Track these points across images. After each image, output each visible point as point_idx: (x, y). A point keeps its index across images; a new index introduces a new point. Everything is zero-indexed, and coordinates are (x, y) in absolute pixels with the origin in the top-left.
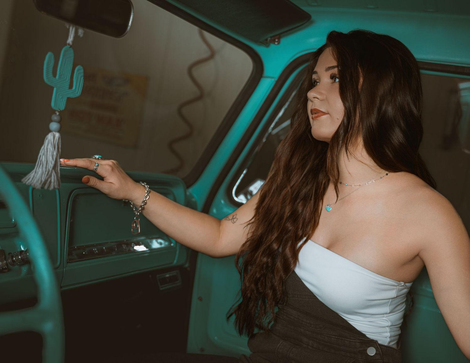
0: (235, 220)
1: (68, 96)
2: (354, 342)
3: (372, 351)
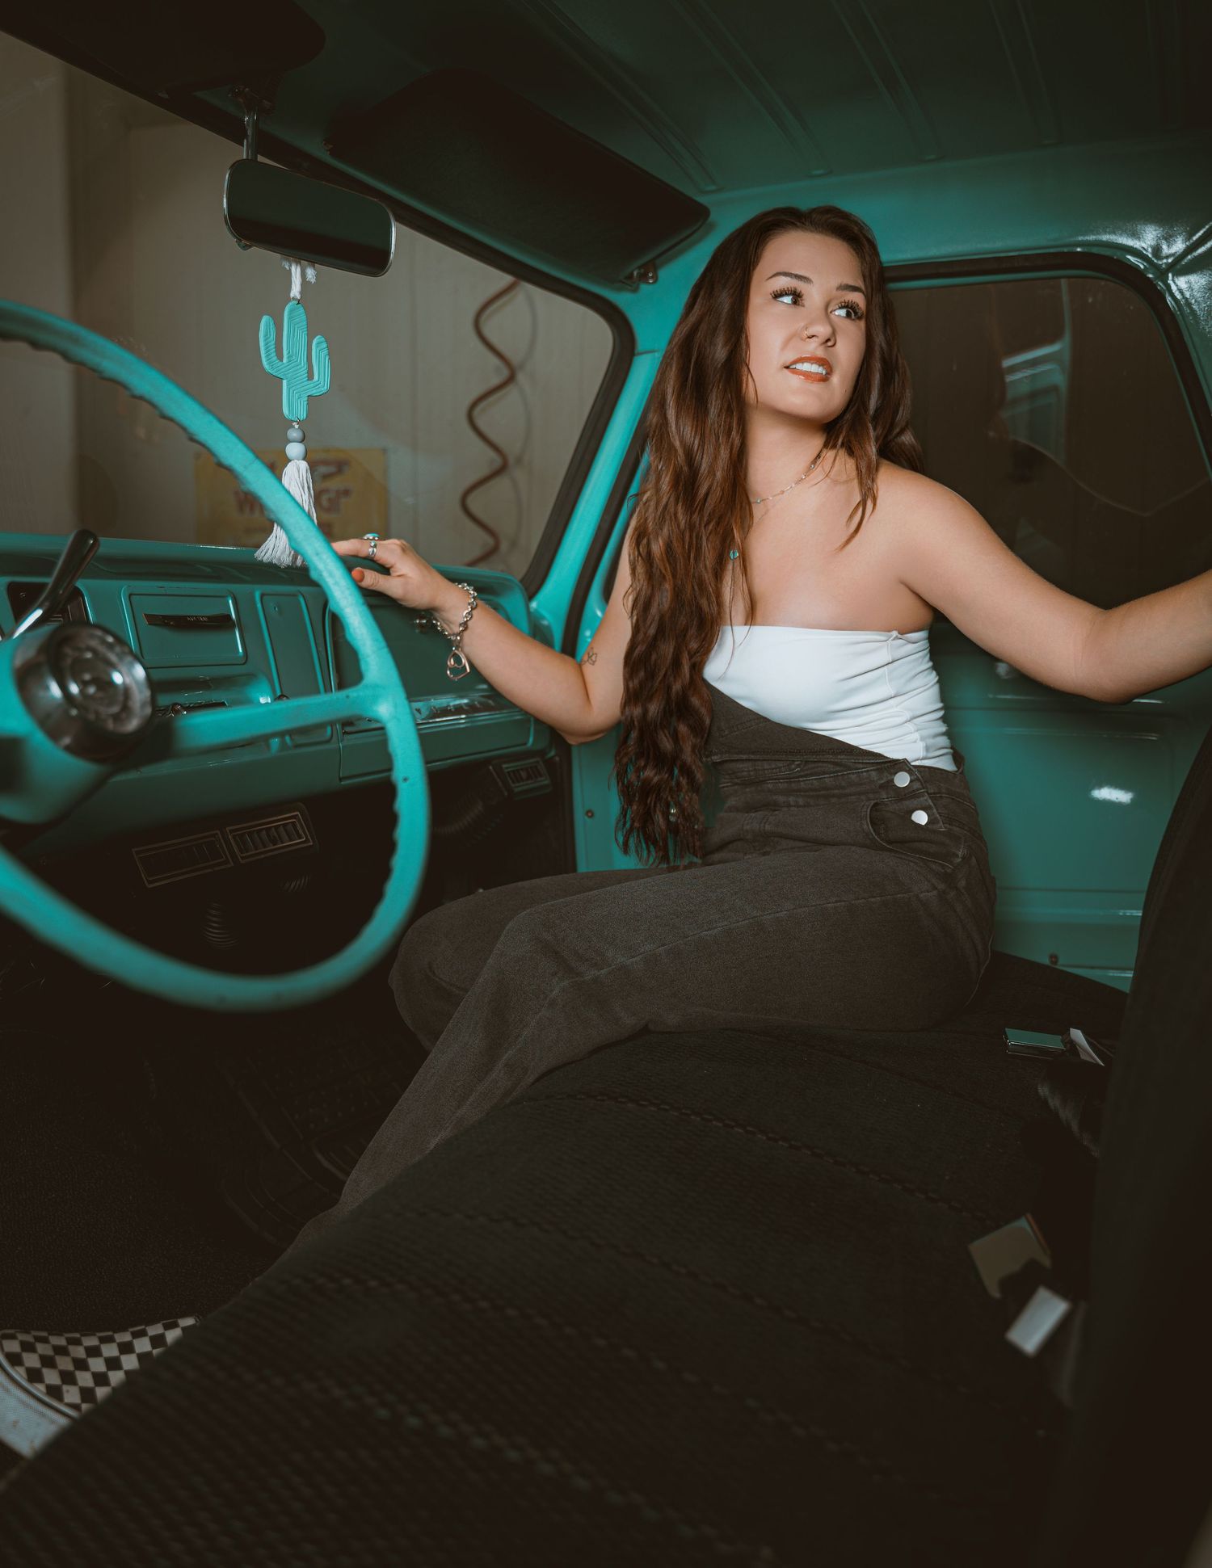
0: (593, 658)
1: (309, 394)
2: (865, 771)
3: (902, 780)
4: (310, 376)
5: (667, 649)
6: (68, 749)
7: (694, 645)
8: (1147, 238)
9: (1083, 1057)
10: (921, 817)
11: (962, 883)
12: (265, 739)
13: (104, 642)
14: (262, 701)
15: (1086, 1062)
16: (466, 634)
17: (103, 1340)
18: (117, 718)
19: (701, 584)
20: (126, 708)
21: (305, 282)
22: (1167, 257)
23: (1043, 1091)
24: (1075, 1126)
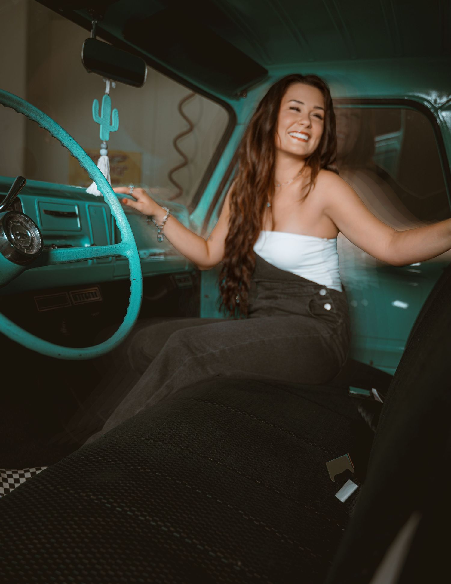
0: (211, 239)
1: (110, 131)
2: (310, 288)
3: (323, 293)
4: (111, 124)
5: (241, 238)
6: (9, 259)
7: (250, 237)
8: (433, 97)
9: (376, 399)
10: (328, 307)
11: (339, 332)
12: (87, 260)
13: (25, 220)
14: (86, 245)
15: (377, 401)
16: (165, 226)
17: (14, 472)
18: (28, 248)
19: (255, 215)
20: (32, 245)
21: (111, 88)
22: (439, 103)
23: (360, 410)
24: (370, 423)
